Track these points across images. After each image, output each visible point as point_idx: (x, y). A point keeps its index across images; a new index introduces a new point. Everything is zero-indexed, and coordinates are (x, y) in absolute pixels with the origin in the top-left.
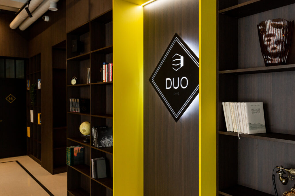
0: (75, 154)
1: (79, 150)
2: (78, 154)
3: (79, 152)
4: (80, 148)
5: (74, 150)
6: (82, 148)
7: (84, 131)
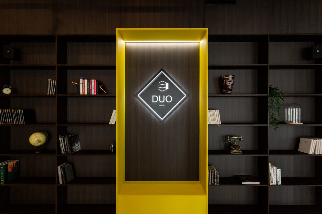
0: (10, 170)
1: (14, 164)
2: (14, 168)
3: (15, 166)
4: (15, 162)
5: (9, 166)
6: (17, 161)
7: (39, 141)
